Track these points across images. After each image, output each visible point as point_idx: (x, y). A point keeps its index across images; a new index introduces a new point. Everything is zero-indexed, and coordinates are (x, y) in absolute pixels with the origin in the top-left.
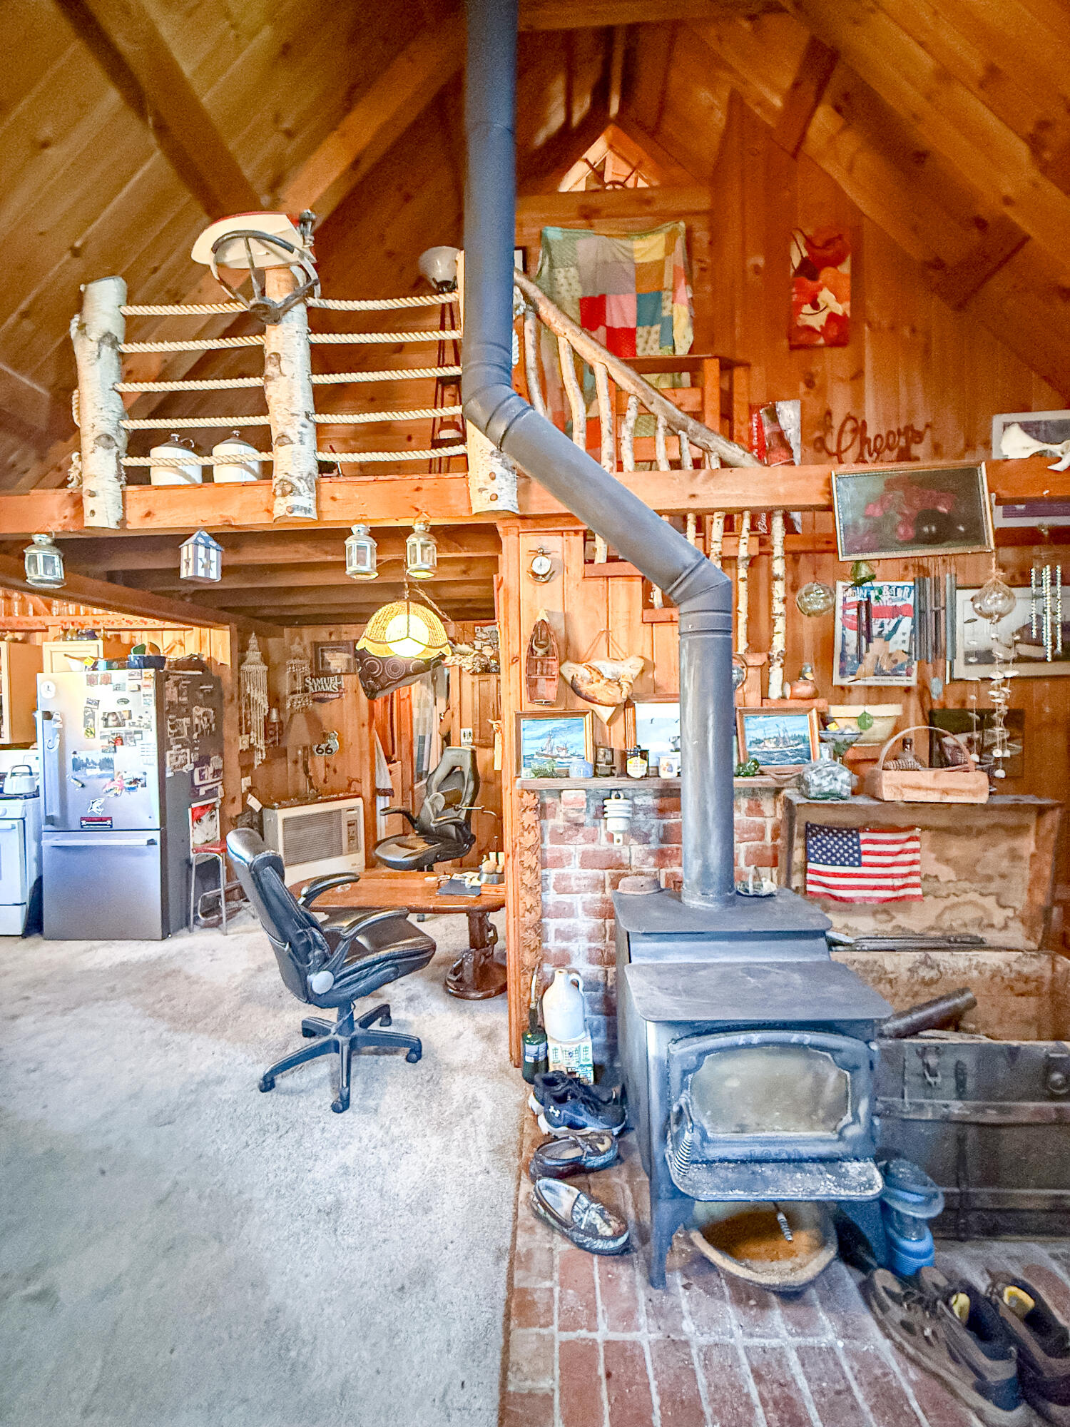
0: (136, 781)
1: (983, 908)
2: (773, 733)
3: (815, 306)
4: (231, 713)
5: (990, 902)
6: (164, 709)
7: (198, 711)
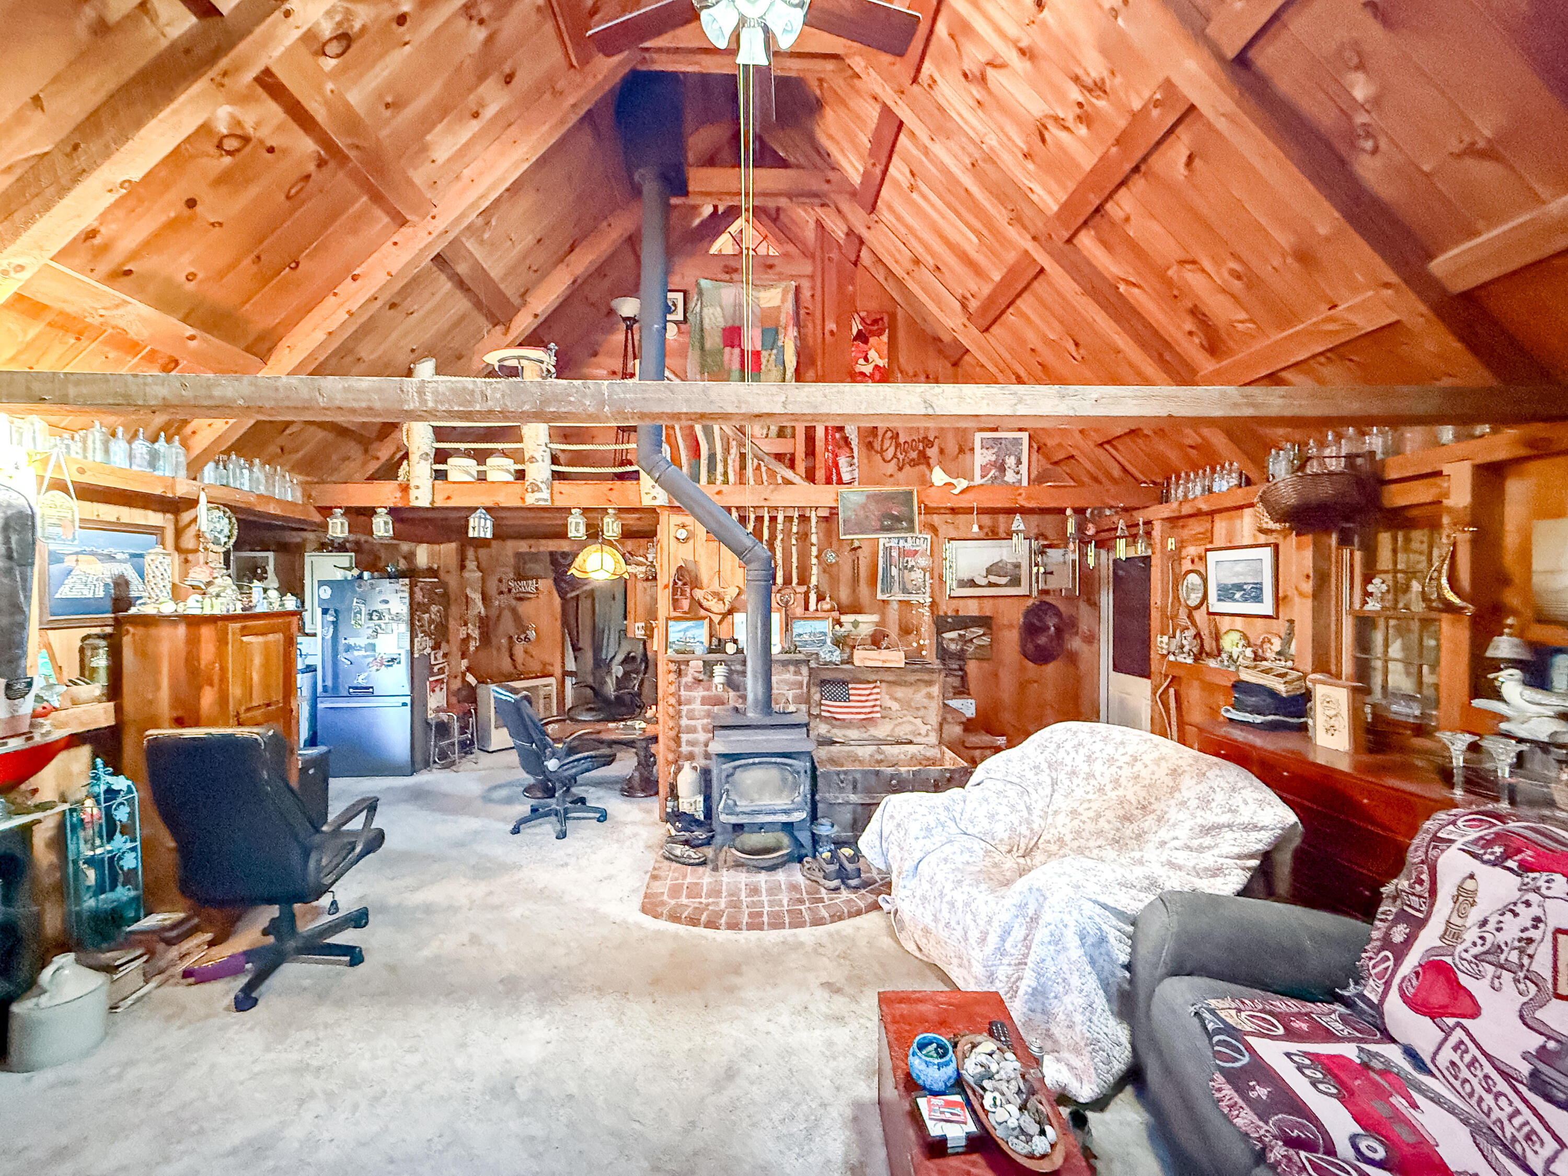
0: (393, 660)
1: (915, 725)
2: (808, 631)
3: (866, 359)
4: (454, 610)
5: (919, 721)
6: (415, 607)
7: (434, 608)
